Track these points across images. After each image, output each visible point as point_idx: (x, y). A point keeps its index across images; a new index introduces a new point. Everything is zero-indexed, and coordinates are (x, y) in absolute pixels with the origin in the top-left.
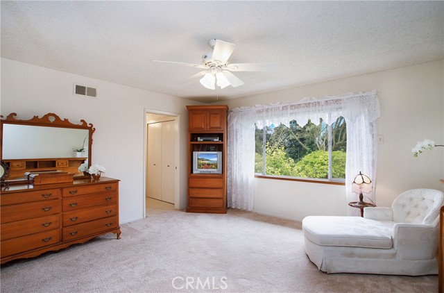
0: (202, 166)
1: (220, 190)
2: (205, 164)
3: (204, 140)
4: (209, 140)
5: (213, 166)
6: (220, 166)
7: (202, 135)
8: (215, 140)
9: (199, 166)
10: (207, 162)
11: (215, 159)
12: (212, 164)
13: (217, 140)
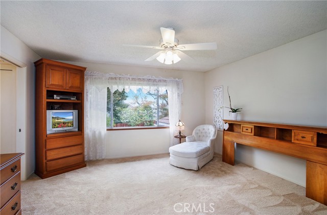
0: (57, 125)
1: (79, 147)
2: (60, 122)
3: (61, 99)
4: (67, 99)
5: (69, 125)
6: (76, 124)
7: (58, 93)
8: (72, 99)
9: (54, 125)
10: (62, 121)
11: (71, 117)
12: (68, 123)
13: (73, 99)
